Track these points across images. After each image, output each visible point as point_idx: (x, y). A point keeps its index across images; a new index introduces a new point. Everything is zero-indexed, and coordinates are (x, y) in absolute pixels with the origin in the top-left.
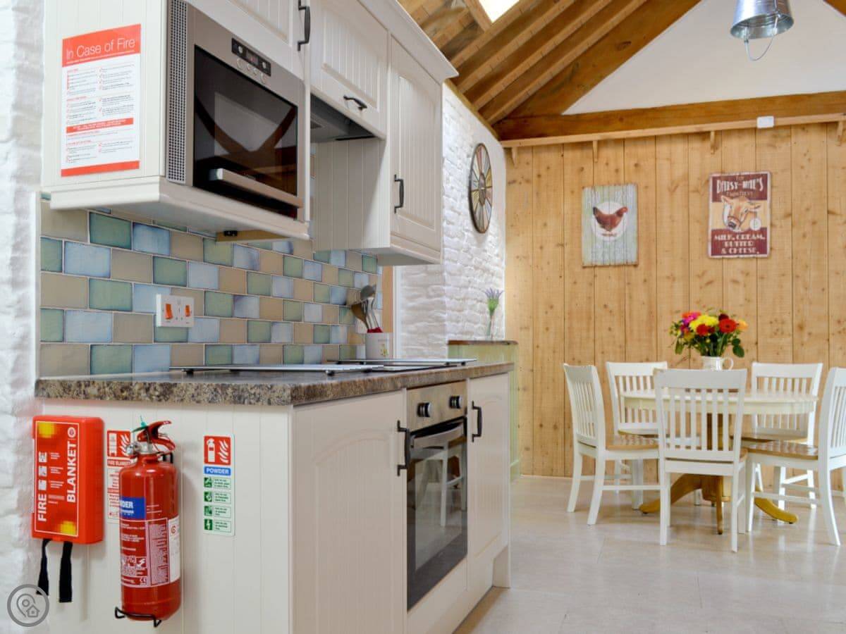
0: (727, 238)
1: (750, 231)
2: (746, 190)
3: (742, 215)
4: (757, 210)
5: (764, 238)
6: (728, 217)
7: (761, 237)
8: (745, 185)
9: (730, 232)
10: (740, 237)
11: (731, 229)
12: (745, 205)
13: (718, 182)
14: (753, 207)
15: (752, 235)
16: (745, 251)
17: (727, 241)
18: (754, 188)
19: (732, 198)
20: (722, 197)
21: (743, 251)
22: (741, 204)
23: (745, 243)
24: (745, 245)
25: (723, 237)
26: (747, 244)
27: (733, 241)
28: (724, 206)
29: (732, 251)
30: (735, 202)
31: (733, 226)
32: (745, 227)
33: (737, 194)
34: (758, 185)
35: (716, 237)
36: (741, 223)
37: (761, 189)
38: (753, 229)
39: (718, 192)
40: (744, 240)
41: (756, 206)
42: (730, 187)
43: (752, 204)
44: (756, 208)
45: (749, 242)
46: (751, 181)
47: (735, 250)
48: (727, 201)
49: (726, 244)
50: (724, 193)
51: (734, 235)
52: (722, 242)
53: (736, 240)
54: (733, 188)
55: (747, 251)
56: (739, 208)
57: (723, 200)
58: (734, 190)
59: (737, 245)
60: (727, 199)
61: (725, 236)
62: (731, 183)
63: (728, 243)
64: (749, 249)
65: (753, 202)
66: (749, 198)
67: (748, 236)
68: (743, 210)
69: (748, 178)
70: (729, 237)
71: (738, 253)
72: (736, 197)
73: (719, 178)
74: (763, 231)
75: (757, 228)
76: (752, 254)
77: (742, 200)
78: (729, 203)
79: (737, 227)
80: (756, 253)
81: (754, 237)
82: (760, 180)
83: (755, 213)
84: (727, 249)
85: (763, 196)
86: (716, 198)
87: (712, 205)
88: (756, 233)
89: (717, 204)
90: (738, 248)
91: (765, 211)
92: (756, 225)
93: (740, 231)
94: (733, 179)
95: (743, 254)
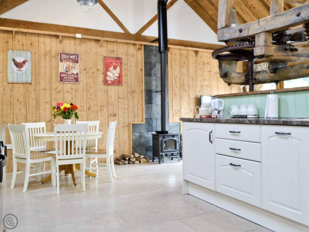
0: (65, 75)
1: (73, 74)
2: (71, 59)
3: (70, 67)
4: (75, 67)
5: (77, 77)
6: (66, 68)
7: (76, 76)
8: (71, 57)
9: (66, 74)
10: (70, 76)
11: (66, 72)
12: (71, 64)
13: (62, 54)
14: (74, 65)
15: (73, 75)
16: (71, 81)
17: (65, 77)
18: (74, 59)
19: (67, 61)
20: (63, 60)
21: (70, 81)
22: (70, 64)
23: (71, 78)
24: (71, 79)
25: (63, 75)
26: (72, 78)
27: (67, 77)
28: (64, 64)
29: (67, 80)
30: (68, 63)
31: (67, 71)
32: (71, 72)
33: (69, 60)
34: (75, 58)
35: (61, 75)
36: (70, 71)
37: (77, 59)
38: (74, 73)
39: (62, 58)
40: (71, 77)
41: (75, 65)
42: (66, 57)
43: (74, 64)
44: (75, 66)
45: (73, 78)
46: (73, 56)
47: (68, 80)
48: (65, 62)
49: (65, 78)
50: (64, 59)
51: (68, 75)
52: (63, 77)
53: (68, 77)
54: (67, 58)
55: (72, 81)
56: (69, 65)
57: (64, 61)
58: (68, 59)
59: (69, 78)
60: (65, 61)
61: (64, 75)
62: (67, 56)
63: (66, 78)
64: (73, 80)
65: (74, 63)
66: (73, 62)
67: (72, 76)
68: (70, 66)
69: (72, 55)
70: (66, 75)
71: (69, 82)
72: (68, 61)
73: (63, 53)
74: (77, 74)
75: (75, 73)
76: (74, 82)
77: (70, 63)
78: (66, 63)
79: (69, 72)
80: (75, 82)
81: (74, 76)
82: (76, 56)
83: (75, 68)
84: (65, 80)
85: (77, 62)
86: (61, 61)
87: (60, 63)
88: (75, 75)
89: (62, 63)
90: (69, 80)
91: (78, 67)
92: (75, 72)
93: (70, 73)
94: (67, 54)
95: (71, 82)
